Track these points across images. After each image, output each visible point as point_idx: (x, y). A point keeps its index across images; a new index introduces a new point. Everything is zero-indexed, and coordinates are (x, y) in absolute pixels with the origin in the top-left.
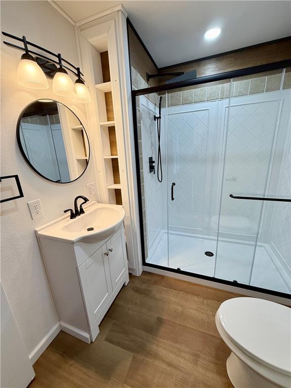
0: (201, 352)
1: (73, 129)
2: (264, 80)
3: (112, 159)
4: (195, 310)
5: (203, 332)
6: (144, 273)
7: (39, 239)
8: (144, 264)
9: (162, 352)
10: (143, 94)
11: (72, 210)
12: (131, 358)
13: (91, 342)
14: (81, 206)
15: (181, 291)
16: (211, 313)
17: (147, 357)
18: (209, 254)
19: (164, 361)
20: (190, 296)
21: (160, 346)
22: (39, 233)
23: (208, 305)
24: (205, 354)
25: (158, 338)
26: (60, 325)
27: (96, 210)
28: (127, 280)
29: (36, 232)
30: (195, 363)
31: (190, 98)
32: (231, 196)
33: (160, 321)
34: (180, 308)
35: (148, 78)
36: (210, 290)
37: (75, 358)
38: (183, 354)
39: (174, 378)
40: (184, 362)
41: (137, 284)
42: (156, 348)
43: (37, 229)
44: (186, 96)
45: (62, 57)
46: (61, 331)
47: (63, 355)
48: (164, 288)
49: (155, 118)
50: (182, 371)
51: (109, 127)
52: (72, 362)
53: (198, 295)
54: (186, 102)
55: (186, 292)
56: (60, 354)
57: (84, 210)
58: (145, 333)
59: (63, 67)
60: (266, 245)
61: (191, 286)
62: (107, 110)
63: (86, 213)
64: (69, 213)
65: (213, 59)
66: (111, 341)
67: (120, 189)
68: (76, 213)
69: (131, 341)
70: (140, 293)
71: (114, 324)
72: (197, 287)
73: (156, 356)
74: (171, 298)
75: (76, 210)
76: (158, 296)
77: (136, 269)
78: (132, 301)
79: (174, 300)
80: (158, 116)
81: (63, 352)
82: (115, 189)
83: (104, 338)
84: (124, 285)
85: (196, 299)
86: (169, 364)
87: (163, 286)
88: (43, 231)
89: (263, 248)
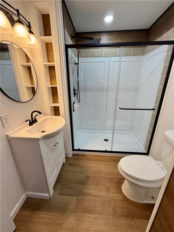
0: (110, 186)
1: (22, 65)
2: (132, 49)
3: (51, 87)
4: (104, 168)
5: (109, 178)
6: (73, 155)
7: (10, 141)
8: (73, 150)
9: (91, 192)
10: (70, 48)
11: (30, 121)
12: (76, 199)
13: (50, 198)
14: (35, 117)
15: (96, 160)
16: (112, 168)
17: (84, 196)
18: (106, 140)
19: (93, 196)
20: (100, 162)
21: (90, 189)
22: (10, 136)
23: (110, 165)
24: (112, 187)
25: (88, 186)
26: (26, 194)
27: (44, 120)
28: (64, 160)
29: (7, 136)
30: (108, 192)
31: (95, 54)
32: (120, 108)
33: (87, 177)
34: (96, 169)
35: (72, 37)
36: (109, 158)
37: (41, 209)
38: (102, 190)
39: (100, 201)
40: (103, 193)
41: (71, 161)
42: (88, 191)
43: (8, 134)
44: (93, 52)
45: (20, 12)
46: (27, 197)
47: (32, 210)
48: (86, 161)
49: (75, 63)
50: (102, 197)
51: (49, 66)
52: (40, 212)
53: (104, 161)
54: (93, 56)
55: (98, 161)
56: (30, 210)
57: (37, 120)
58: (81, 185)
59: (20, 20)
60: (131, 133)
61: (100, 157)
62: (47, 55)
63: (39, 122)
64: (28, 122)
65: (107, 33)
66: (62, 195)
67: (59, 107)
68: (33, 122)
69: (73, 191)
70: (73, 166)
71: (61, 185)
72: (103, 157)
73: (89, 195)
74: (91, 165)
75: (32, 120)
76: (84, 165)
77: (69, 153)
78: (70, 171)
79: (93, 165)
80: (77, 62)
81: (31, 209)
82: (54, 107)
83: (57, 194)
84: (63, 164)
85: (103, 163)
86: (96, 196)
87: (86, 160)
88: (12, 134)
89: (130, 134)
